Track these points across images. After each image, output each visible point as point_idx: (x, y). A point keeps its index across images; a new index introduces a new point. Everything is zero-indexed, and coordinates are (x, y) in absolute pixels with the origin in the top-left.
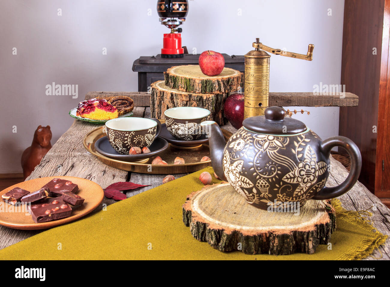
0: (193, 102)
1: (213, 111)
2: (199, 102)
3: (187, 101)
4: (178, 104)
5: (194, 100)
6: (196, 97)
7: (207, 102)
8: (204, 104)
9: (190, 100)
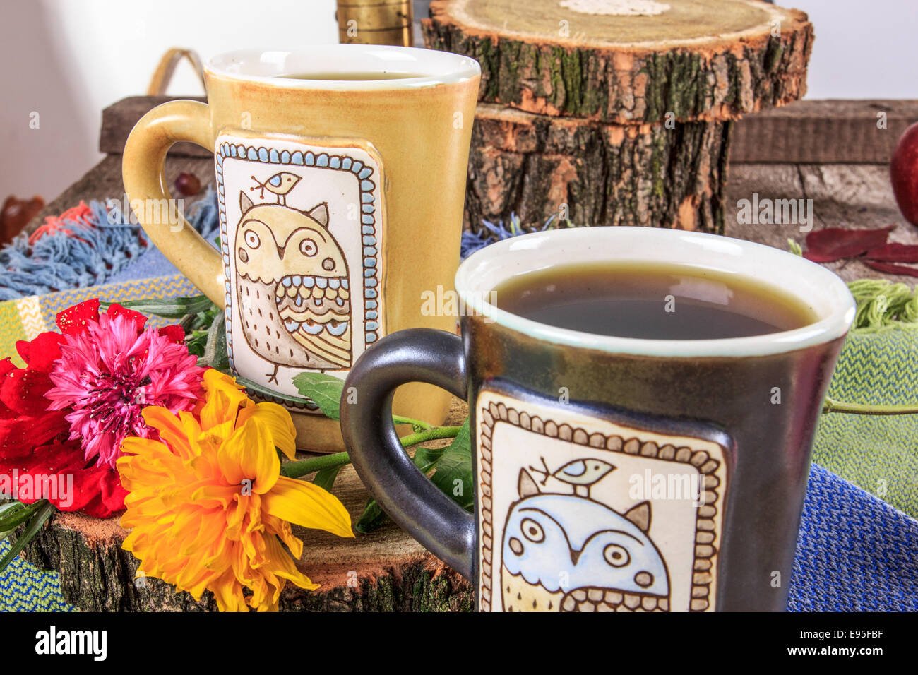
0: (554, 158)
1: (653, 203)
2: (585, 157)
3: (527, 155)
4: (484, 170)
5: (560, 147)
6: (571, 134)
7: (627, 160)
8: (614, 170)
9: (540, 149)
